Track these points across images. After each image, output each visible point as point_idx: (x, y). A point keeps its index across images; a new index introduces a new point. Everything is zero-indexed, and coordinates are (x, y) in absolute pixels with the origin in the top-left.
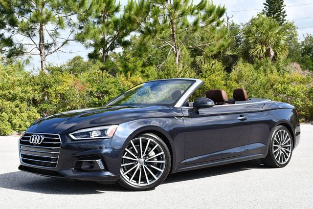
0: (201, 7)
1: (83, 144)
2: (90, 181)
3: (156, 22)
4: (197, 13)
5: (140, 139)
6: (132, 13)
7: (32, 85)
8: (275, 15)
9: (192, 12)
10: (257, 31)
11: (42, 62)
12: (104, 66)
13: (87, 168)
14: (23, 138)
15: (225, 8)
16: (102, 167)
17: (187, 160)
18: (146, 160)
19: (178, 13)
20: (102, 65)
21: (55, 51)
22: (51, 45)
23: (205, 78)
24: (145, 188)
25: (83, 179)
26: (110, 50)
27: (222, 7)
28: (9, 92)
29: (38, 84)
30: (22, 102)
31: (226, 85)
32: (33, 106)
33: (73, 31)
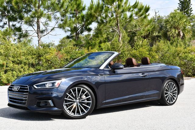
0: (135, 6)
1: (45, 91)
2: (46, 113)
3: (106, 16)
4: (132, 10)
6: (93, 11)
7: (31, 55)
8: (186, 10)
9: (129, 10)
10: (172, 20)
11: (39, 41)
13: (43, 105)
14: (10, 87)
15: (150, 7)
16: (52, 105)
18: (80, 101)
19: (120, 10)
20: (75, 43)
21: (47, 34)
22: (44, 30)
23: (137, 50)
24: (79, 117)
26: (80, 33)
27: (147, 6)
28: (18, 59)
29: (35, 55)
30: (25, 65)
31: (149, 54)
32: (32, 68)
33: (57, 22)
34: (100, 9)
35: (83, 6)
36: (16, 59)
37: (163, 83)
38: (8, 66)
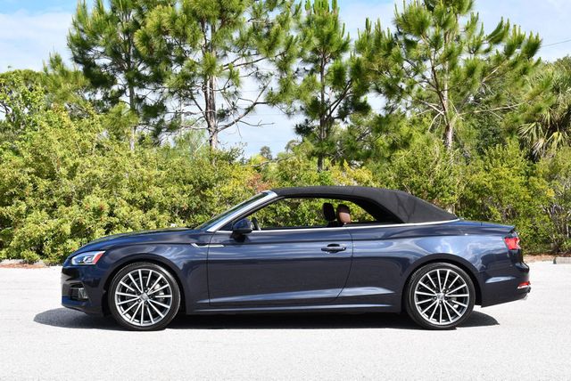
0: (496, 37)
4: (488, 51)
11: (210, 141)
12: (317, 149)
15: (540, 39)
21: (234, 123)
22: (228, 111)
28: (143, 195)
29: (190, 183)
30: (161, 212)
31: (527, 184)
32: (182, 218)
33: (265, 87)
34: (382, 53)
35: (344, 39)
36: (137, 195)
38: (115, 212)
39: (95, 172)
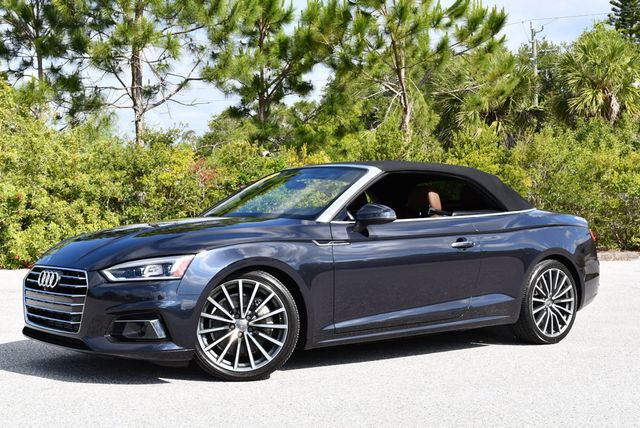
0: (457, 12)
2: (143, 360)
4: (449, 25)
5: (240, 281)
6: (314, 28)
7: (110, 170)
9: (436, 22)
11: (136, 122)
12: (259, 132)
13: (134, 335)
14: (30, 276)
15: (506, 14)
16: (161, 334)
17: (338, 326)
18: (251, 323)
19: (407, 26)
21: (164, 101)
22: (156, 88)
23: (460, 158)
24: (246, 375)
25: (129, 356)
26: (274, 100)
27: (498, 12)
28: (66, 182)
29: (122, 168)
30: (89, 203)
31: (502, 173)
32: (112, 211)
33: (199, 61)
34: (337, 22)
35: (285, 8)
36: (60, 183)
37: (525, 271)
38: (32, 202)
39: (9, 154)
